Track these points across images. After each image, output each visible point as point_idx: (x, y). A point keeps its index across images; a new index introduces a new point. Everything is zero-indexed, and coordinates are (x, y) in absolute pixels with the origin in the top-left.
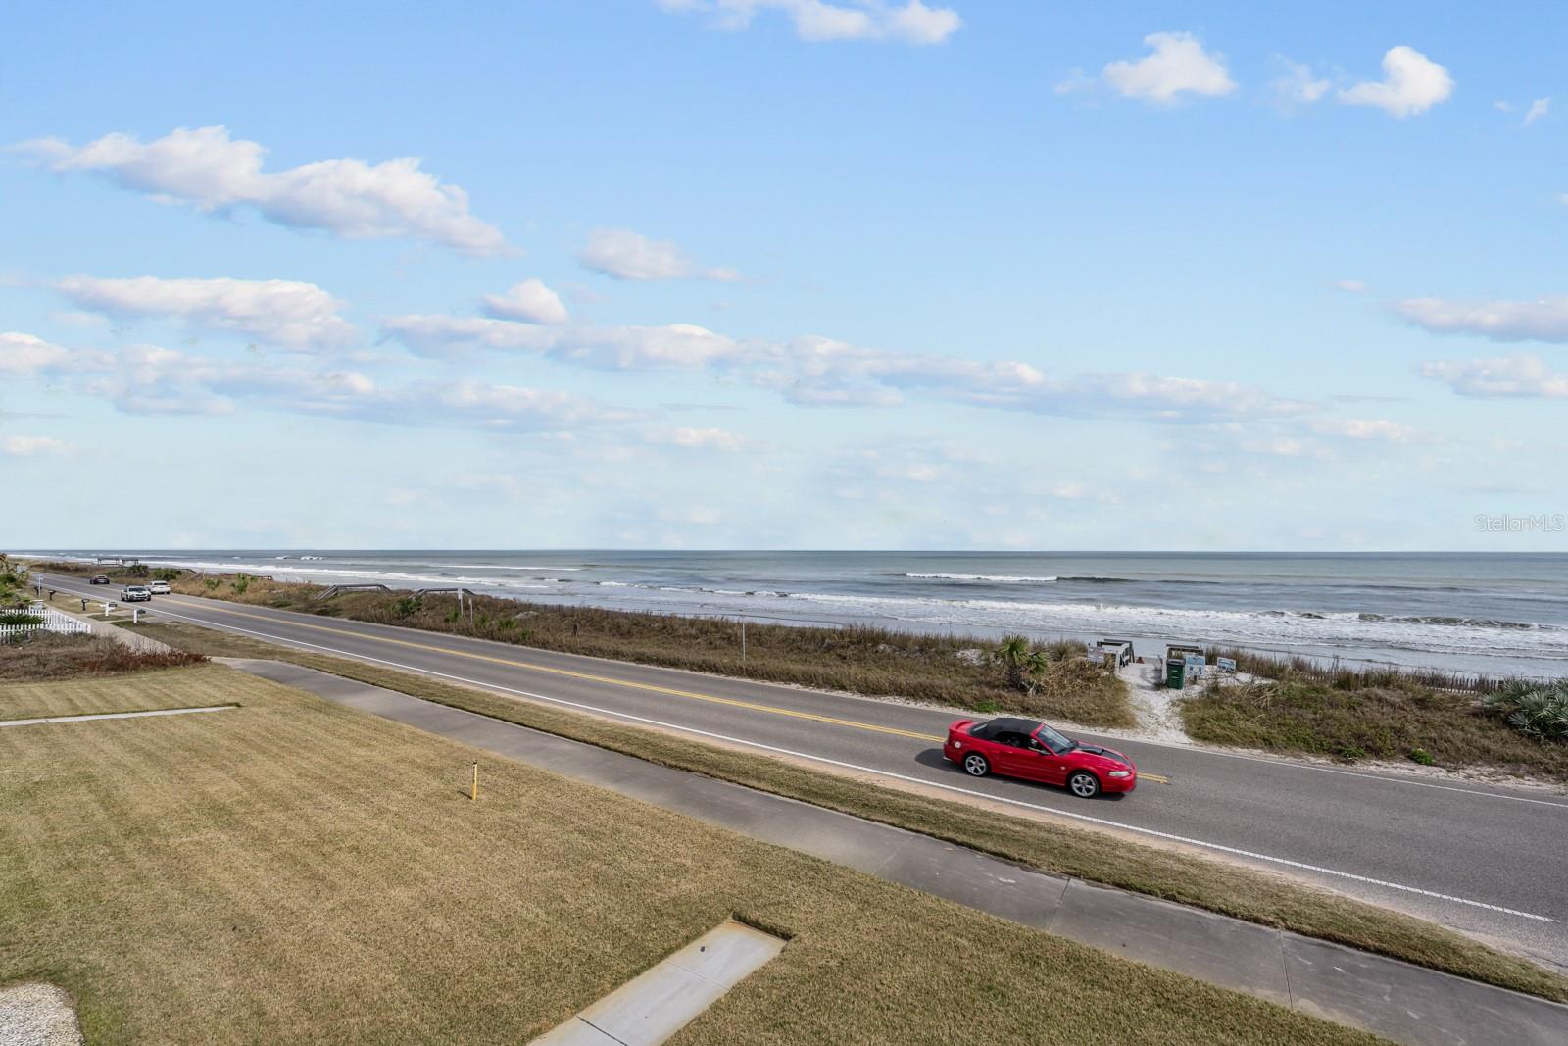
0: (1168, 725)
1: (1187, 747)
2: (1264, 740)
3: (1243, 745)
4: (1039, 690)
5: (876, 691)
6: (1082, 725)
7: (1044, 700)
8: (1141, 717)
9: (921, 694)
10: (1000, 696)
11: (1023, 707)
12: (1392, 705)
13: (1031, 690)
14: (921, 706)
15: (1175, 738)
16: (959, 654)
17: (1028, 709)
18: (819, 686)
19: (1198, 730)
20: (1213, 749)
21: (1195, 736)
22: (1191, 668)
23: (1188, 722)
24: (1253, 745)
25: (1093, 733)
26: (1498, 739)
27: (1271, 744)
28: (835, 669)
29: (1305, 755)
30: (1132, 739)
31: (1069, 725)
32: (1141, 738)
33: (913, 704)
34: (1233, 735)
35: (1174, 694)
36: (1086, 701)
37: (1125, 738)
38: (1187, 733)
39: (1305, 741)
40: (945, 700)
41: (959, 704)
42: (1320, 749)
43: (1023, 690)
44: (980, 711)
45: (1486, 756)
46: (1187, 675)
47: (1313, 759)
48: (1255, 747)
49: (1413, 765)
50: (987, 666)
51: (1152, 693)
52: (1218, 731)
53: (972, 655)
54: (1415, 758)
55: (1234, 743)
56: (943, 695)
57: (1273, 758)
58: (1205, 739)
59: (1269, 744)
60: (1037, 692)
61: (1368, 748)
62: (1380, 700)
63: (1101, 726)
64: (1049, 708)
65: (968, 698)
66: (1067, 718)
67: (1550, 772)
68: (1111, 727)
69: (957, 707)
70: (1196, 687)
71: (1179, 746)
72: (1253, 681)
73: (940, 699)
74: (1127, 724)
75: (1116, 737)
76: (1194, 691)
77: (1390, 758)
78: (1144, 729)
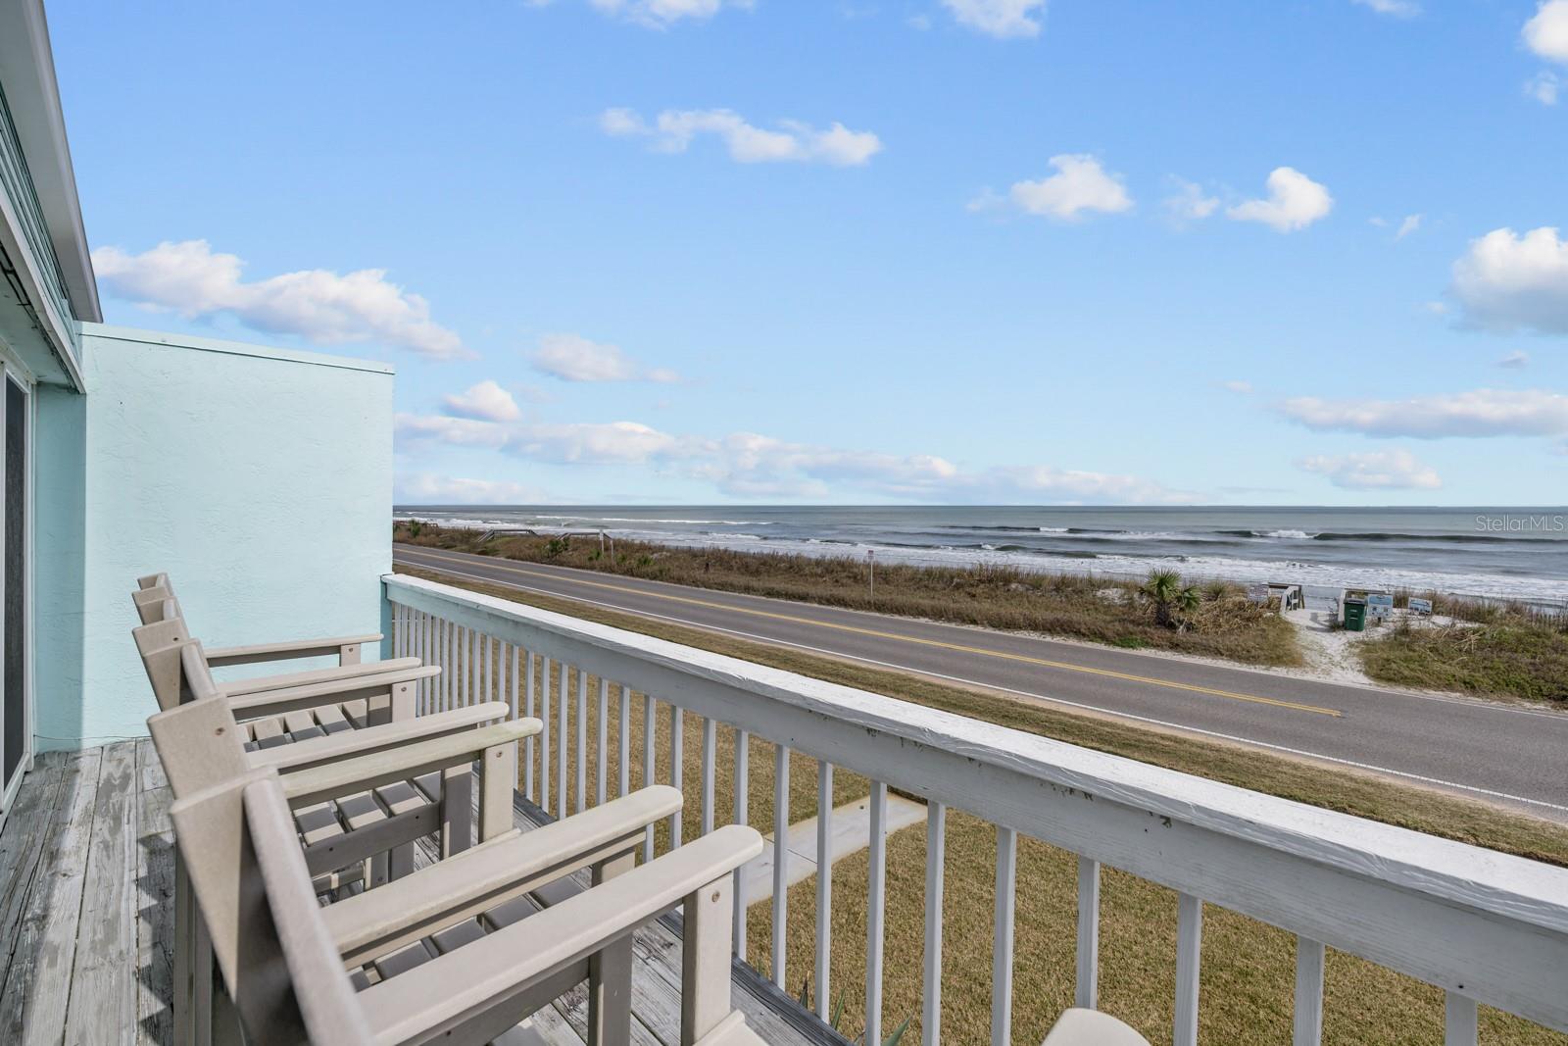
0: (1344, 665)
1: (1367, 688)
2: (1465, 683)
3: (1437, 688)
4: (1190, 627)
5: (1010, 625)
6: (1240, 662)
7: (1195, 637)
8: (1309, 656)
9: (1058, 628)
10: (1146, 633)
11: (1172, 643)
13: (1181, 627)
14: (1058, 640)
15: (1354, 678)
16: (1099, 594)
17: (1177, 645)
18: (949, 620)
19: (1380, 670)
20: (1400, 690)
21: (1377, 677)
22: (1375, 609)
23: (1368, 663)
24: (1449, 686)
25: (1253, 670)
27: (1473, 687)
28: (965, 604)
29: (1517, 700)
30: (1299, 677)
31: (1225, 662)
32: (1310, 677)
33: (1048, 639)
34: (1425, 678)
35: (1351, 636)
36: (1248, 639)
37: (1291, 676)
38: (1366, 673)
39: (1517, 685)
40: (1084, 635)
41: (1099, 640)
42: (1539, 695)
43: (1172, 627)
44: (1123, 647)
46: (1368, 617)
47: (1527, 705)
48: (1453, 690)
50: (1131, 605)
51: (1324, 634)
53: (1113, 594)
55: (1428, 686)
56: (1083, 630)
57: (1475, 701)
58: (1389, 680)
59: (1471, 687)
60: (1188, 629)
63: (1263, 664)
64: (1201, 644)
65: (1109, 634)
66: (1222, 655)
68: (1272, 665)
69: (1097, 642)
70: (1379, 629)
71: (1358, 686)
72: (1454, 625)
73: (1079, 634)
74: (1294, 663)
75: (1281, 675)
76: (1378, 633)
78: (1314, 668)
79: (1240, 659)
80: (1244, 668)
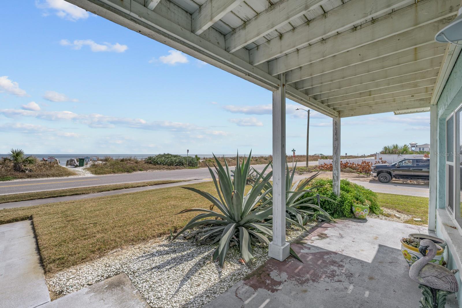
0: (86, 173)
1: (95, 176)
3: (108, 174)
4: (30, 171)
8: (77, 173)
11: (29, 176)
12: (132, 164)
13: (27, 171)
15: (89, 175)
20: (102, 175)
21: (96, 174)
22: (86, 160)
23: (91, 171)
24: (110, 173)
25: (64, 178)
26: (150, 165)
27: (114, 172)
30: (78, 177)
31: (53, 178)
32: (80, 177)
34: (106, 172)
35: (81, 167)
36: (53, 171)
37: (76, 177)
38: (92, 174)
39: (121, 170)
43: (23, 171)
44: (4, 181)
45: (150, 168)
46: (85, 163)
47: (124, 173)
48: (111, 174)
49: (141, 171)
51: (74, 168)
52: (101, 172)
54: (140, 170)
55: (106, 174)
58: (99, 174)
61: (133, 170)
62: (130, 163)
63: (65, 176)
66: (49, 176)
67: (158, 169)
68: (68, 176)
72: (102, 163)
74: (74, 175)
75: (73, 178)
76: (88, 166)
77: (137, 171)
78: (80, 175)
79: (56, 176)
80: (60, 178)
